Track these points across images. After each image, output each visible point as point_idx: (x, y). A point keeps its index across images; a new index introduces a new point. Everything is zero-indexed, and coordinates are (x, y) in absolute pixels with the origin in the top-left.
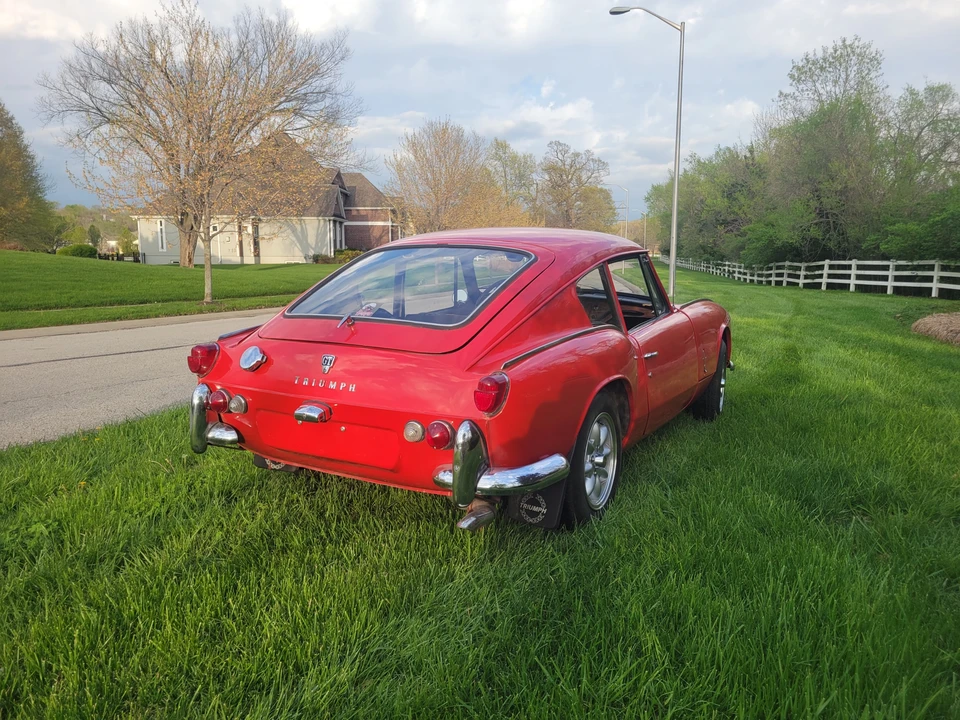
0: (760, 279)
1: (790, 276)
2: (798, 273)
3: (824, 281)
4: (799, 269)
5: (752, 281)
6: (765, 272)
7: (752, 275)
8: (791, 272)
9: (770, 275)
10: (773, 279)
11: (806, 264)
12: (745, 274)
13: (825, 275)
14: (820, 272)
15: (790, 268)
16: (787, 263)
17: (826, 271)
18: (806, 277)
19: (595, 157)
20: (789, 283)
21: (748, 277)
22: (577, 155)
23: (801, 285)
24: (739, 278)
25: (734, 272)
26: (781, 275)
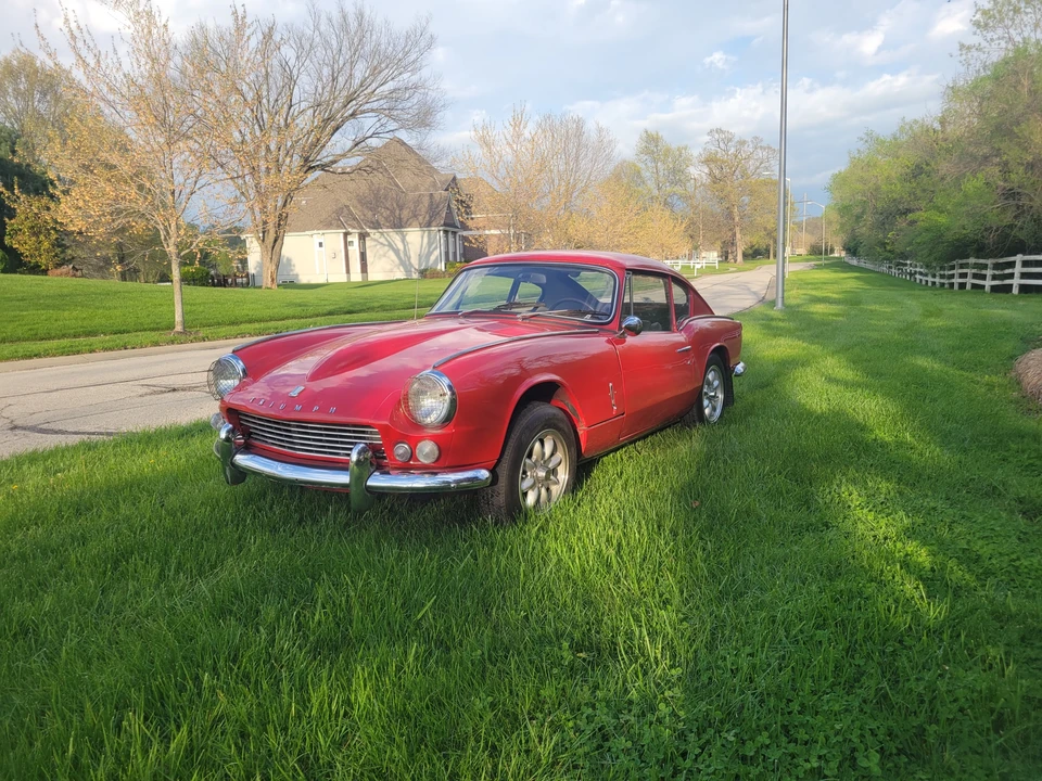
0: (942, 281)
1: (975, 276)
2: (984, 272)
3: (1016, 282)
4: (985, 267)
5: (934, 283)
6: (946, 273)
7: (934, 276)
8: (974, 271)
9: (952, 276)
10: (957, 280)
11: (994, 261)
12: (926, 275)
13: (1017, 275)
14: (1010, 271)
15: (976, 266)
16: (972, 260)
17: (1018, 269)
18: (994, 277)
19: (764, 144)
20: (974, 286)
21: (930, 279)
22: (742, 143)
23: (987, 289)
24: (921, 280)
25: (916, 273)
26: (964, 275)
